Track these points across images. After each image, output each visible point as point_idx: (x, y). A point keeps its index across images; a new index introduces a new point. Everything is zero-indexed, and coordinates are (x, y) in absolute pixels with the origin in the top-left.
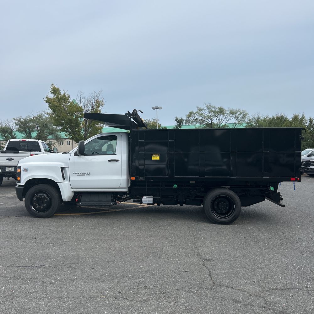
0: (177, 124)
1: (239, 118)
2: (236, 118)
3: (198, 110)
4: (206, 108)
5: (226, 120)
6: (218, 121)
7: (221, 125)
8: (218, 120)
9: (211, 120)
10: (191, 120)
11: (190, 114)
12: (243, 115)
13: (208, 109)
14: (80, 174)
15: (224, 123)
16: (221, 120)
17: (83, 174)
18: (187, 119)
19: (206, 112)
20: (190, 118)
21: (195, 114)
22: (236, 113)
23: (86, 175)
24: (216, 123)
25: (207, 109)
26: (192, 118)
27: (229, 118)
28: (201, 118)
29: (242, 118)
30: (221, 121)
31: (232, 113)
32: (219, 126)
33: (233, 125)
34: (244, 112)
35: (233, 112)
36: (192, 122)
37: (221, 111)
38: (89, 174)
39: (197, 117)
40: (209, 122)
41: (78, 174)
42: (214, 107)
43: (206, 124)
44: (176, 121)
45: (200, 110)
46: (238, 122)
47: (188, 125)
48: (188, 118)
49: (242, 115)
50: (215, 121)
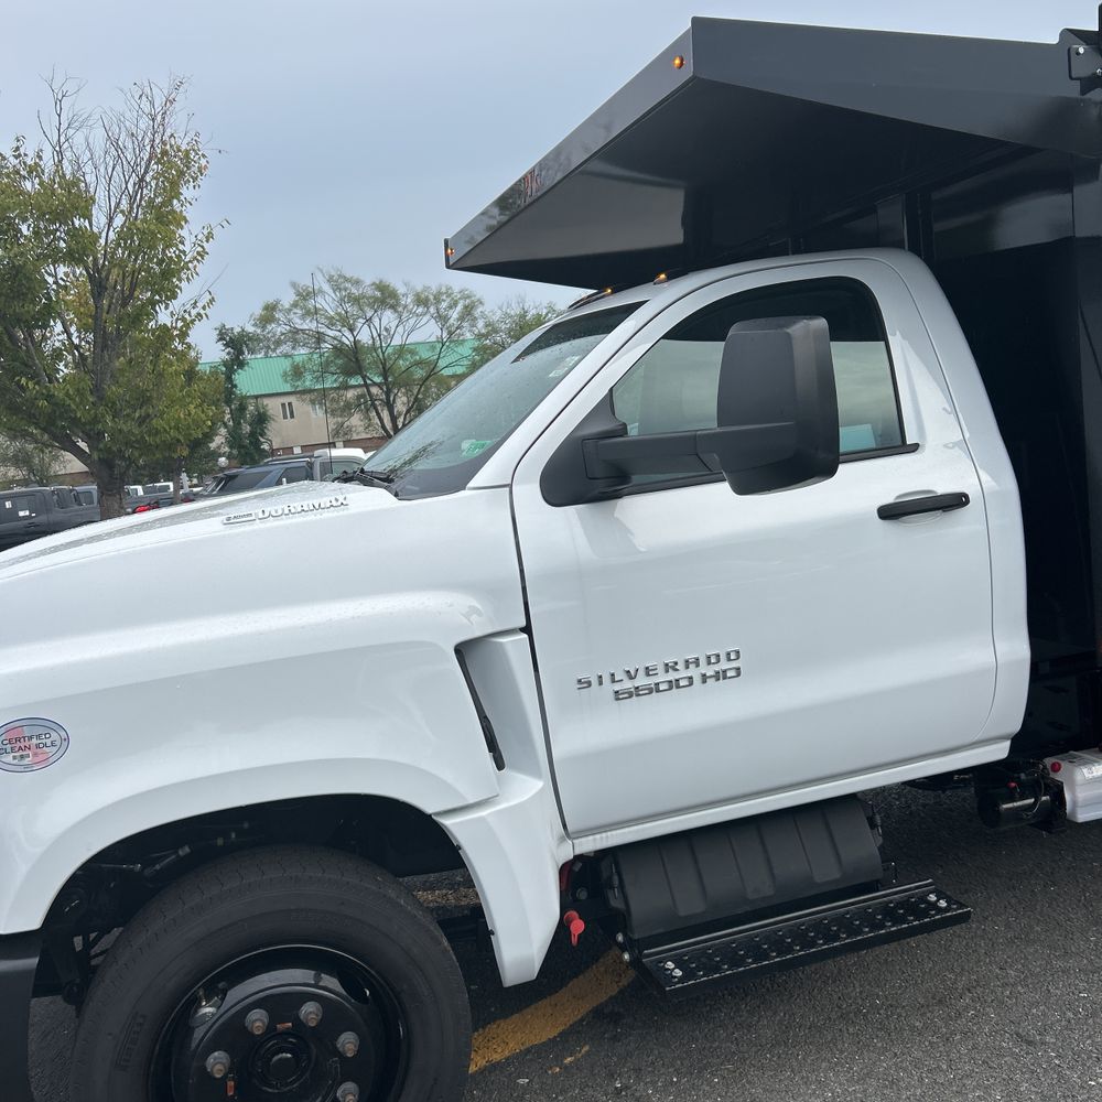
0: (229, 353)
1: (451, 321)
2: (442, 319)
3: (299, 294)
4: (326, 288)
5: (400, 329)
6: (375, 335)
7: (390, 350)
8: (373, 330)
9: (351, 330)
10: (274, 336)
11: (269, 313)
12: (466, 307)
13: (336, 288)
14: (641, 681)
15: (397, 341)
16: (386, 330)
17: (672, 676)
18: (259, 331)
19: (328, 302)
20: (269, 328)
21: (290, 310)
22: (438, 300)
23: (697, 680)
24: (370, 342)
25: (330, 292)
26: (278, 329)
27: (412, 321)
28: (313, 326)
29: (461, 319)
30: (385, 333)
31: (421, 301)
32: (383, 353)
33: (433, 348)
34: (469, 297)
35: (427, 299)
36: (278, 343)
37: (386, 298)
38: (724, 665)
39: (300, 324)
40: (344, 339)
41: (628, 685)
42: (357, 282)
43: (335, 347)
44: (220, 339)
45: (305, 295)
46: (450, 333)
47: (266, 356)
48: (264, 328)
49: (460, 307)
50: (364, 336)
